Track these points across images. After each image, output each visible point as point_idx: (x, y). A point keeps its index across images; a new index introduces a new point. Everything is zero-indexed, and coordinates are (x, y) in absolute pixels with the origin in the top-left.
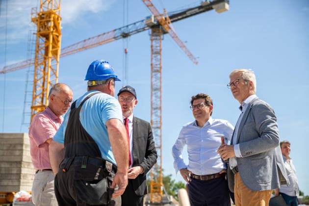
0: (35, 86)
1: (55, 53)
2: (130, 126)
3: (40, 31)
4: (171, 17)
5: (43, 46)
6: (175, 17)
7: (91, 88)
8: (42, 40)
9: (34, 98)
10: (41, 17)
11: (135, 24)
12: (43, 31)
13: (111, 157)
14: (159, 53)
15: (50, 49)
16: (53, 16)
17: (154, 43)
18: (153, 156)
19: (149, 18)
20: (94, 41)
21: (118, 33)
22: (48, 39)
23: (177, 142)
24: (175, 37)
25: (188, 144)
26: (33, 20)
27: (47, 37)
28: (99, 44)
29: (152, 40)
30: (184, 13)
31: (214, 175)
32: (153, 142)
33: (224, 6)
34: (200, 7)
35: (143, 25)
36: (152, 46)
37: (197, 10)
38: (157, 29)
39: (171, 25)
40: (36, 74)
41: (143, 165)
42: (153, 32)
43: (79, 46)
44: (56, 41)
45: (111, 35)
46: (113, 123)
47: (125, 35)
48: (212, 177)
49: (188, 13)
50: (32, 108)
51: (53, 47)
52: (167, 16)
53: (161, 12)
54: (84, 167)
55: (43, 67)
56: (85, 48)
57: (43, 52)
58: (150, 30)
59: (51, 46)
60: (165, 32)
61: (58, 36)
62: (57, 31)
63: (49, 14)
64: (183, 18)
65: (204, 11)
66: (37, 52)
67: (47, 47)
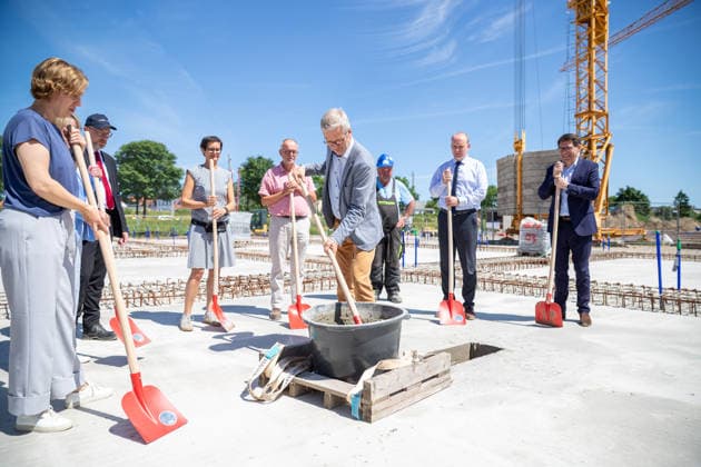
0: (578, 84)
1: (601, 40)
3: (579, 17)
5: (584, 35)
8: (583, 29)
9: (578, 103)
12: (583, 17)
15: (594, 37)
22: (589, 24)
26: (569, 7)
27: (588, 22)
40: (578, 73)
44: (600, 25)
50: (576, 116)
51: (597, 34)
55: (587, 62)
57: (586, 42)
59: (594, 33)
61: (603, 17)
62: (602, 10)
66: (578, 44)
67: (590, 35)
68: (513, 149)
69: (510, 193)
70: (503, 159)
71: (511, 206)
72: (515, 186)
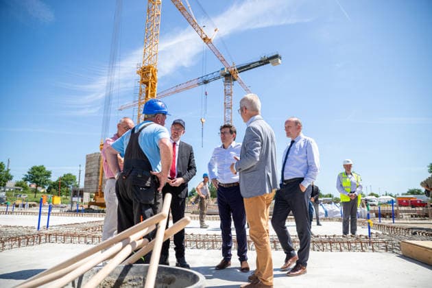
0: (139, 119)
1: (153, 95)
2: (177, 148)
3: (142, 80)
4: (238, 69)
5: (144, 90)
6: (242, 69)
7: (146, 120)
8: (144, 86)
10: (143, 70)
11: (213, 74)
12: (144, 80)
13: (158, 169)
14: (230, 95)
15: (149, 92)
16: (151, 69)
17: (227, 87)
18: (193, 170)
19: (223, 69)
20: (183, 86)
21: (200, 80)
22: (148, 85)
23: (211, 160)
24: (241, 83)
25: (218, 162)
26: (138, 73)
27: (147, 84)
28: (187, 88)
29: (225, 85)
30: (249, 66)
31: (234, 183)
32: (194, 160)
33: (278, 61)
34: (260, 62)
35: (218, 74)
36: (225, 90)
37: (258, 64)
38: (229, 77)
39: (238, 75)
41: (185, 176)
42: (226, 79)
43: (173, 90)
44: (153, 87)
45: (196, 82)
46: (164, 142)
47: (206, 82)
48: (232, 186)
49: (252, 66)
51: (151, 91)
52: (236, 68)
53: (231, 65)
54: (139, 176)
56: (177, 91)
57: (145, 94)
58: (224, 78)
60: (235, 80)
61: (155, 84)
62: (154, 79)
63: (149, 68)
64: (248, 69)
65: (263, 65)
66: (141, 95)
67: (147, 91)
68: (99, 149)
69: (94, 178)
70: (91, 155)
71: (94, 186)
72: (99, 173)
